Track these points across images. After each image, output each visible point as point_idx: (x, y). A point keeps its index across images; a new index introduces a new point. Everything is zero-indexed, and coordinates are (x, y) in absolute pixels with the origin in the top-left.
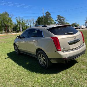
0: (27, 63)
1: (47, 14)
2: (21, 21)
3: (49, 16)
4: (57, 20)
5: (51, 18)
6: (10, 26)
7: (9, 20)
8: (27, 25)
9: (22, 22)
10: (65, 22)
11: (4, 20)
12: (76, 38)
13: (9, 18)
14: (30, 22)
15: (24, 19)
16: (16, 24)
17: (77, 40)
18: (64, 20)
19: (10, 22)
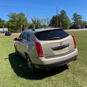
0: (20, 66)
1: (62, 13)
2: (36, 21)
3: (64, 15)
4: (73, 19)
5: (67, 16)
6: (26, 26)
7: (25, 20)
8: (42, 24)
9: (38, 21)
10: (82, 21)
11: (20, 20)
12: (62, 43)
13: (25, 18)
14: (45, 21)
15: (39, 19)
16: (32, 24)
17: (64, 45)
18: (80, 18)
19: (25, 22)
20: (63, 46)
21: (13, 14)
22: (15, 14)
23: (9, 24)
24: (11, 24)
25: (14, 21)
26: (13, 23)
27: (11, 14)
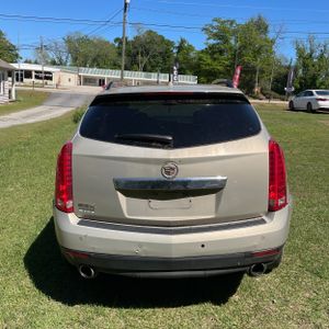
6: (262, 72)
9: (321, 57)
20: (174, 183)
21: (223, 23)
22: (232, 23)
23: (200, 59)
24: (209, 61)
25: (221, 52)
26: (215, 59)
27: (215, 24)
